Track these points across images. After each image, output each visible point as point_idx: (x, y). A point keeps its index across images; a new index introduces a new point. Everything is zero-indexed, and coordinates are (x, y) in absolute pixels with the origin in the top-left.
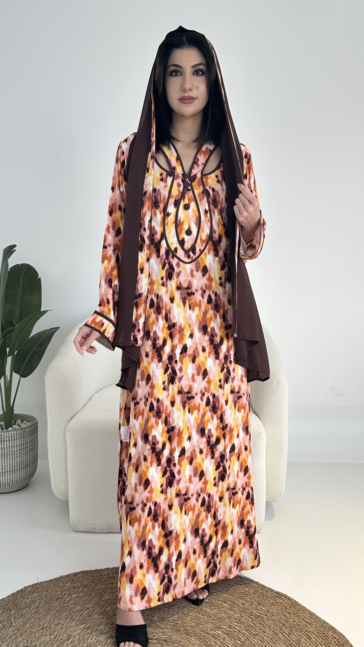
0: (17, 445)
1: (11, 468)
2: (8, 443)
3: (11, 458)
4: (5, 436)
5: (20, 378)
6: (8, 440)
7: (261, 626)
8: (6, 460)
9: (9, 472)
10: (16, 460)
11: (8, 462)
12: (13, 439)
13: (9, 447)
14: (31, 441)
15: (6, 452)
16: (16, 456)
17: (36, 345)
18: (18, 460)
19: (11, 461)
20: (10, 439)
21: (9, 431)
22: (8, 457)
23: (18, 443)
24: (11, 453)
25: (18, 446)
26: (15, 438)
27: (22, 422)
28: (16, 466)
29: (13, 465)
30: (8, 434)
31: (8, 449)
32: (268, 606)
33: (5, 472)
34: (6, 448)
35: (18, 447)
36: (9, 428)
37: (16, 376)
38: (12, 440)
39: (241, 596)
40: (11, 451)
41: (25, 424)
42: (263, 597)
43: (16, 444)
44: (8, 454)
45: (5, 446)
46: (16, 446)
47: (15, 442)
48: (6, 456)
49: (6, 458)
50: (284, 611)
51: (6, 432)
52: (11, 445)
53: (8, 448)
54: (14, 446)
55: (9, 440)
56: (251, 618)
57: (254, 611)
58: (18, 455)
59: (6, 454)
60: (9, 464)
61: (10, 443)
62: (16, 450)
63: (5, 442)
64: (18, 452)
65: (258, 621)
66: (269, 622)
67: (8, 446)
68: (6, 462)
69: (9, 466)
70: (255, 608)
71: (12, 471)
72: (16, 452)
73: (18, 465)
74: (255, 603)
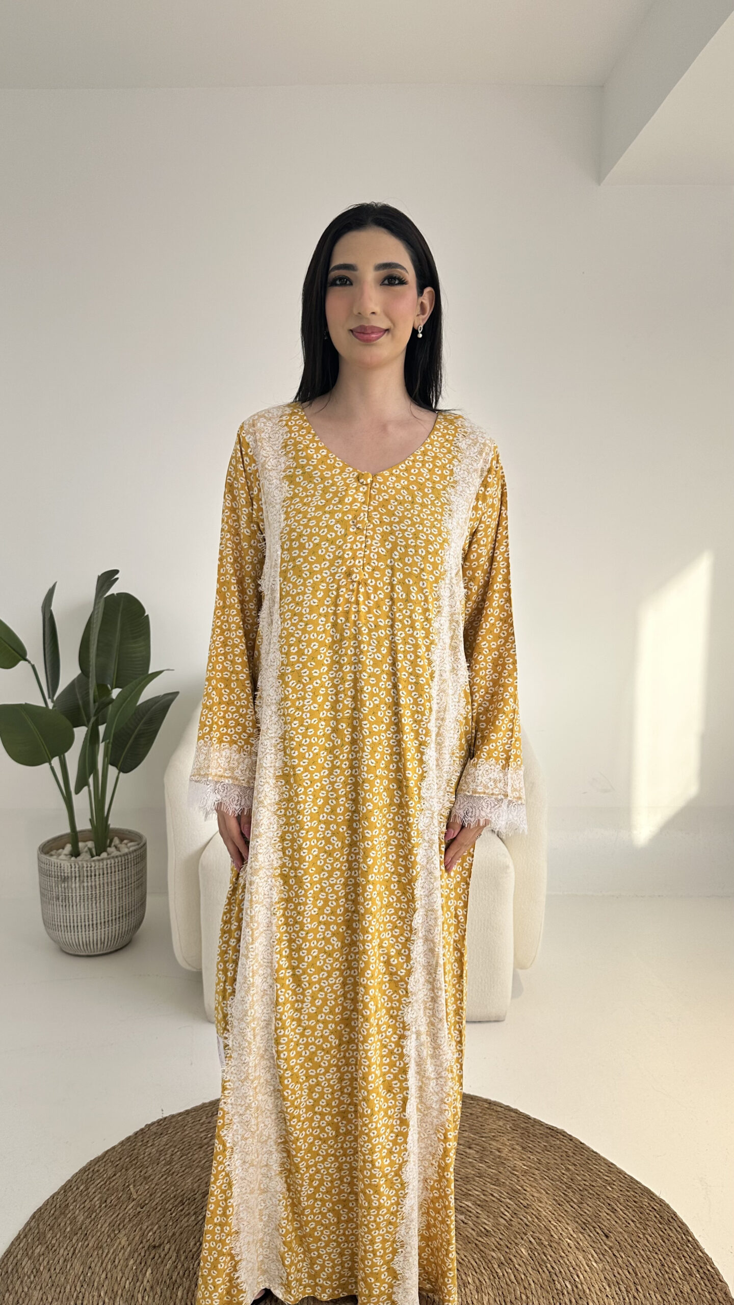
0: (115, 881)
1: (106, 916)
2: (101, 879)
3: (106, 902)
4: (97, 867)
5: (119, 773)
6: (101, 873)
7: (534, 1190)
8: (98, 904)
9: (103, 924)
10: (114, 904)
11: (102, 907)
12: (109, 871)
13: (103, 884)
14: (137, 873)
15: (98, 892)
16: (114, 898)
17: (143, 721)
18: (118, 903)
19: (106, 906)
20: (105, 872)
21: (102, 859)
22: (102, 901)
23: (117, 879)
24: (106, 894)
25: (117, 882)
26: (113, 871)
27: (121, 840)
28: (114, 914)
29: (110, 912)
30: (101, 864)
31: (102, 888)
32: (539, 1153)
33: (97, 924)
34: (98, 886)
35: (117, 884)
36: (101, 853)
37: (112, 771)
38: (107, 873)
39: (493, 1134)
40: (106, 890)
41: (126, 844)
42: (529, 1136)
43: (113, 879)
44: (102, 895)
45: (97, 883)
46: (113, 883)
47: (113, 876)
48: (98, 898)
49: (98, 901)
50: (566, 1162)
51: (99, 860)
52: (106, 881)
53: (102, 886)
54: (111, 882)
55: (103, 874)
56: (515, 1175)
57: (518, 1163)
58: (117, 897)
59: (98, 896)
60: (102, 911)
61: (105, 878)
62: (113, 888)
63: (97, 877)
64: (117, 891)
65: (527, 1181)
66: (545, 1181)
67: (101, 883)
68: (98, 909)
69: (102, 914)
70: (518, 1156)
71: (108, 921)
72: (113, 892)
73: (117, 913)
74: (517, 1147)
